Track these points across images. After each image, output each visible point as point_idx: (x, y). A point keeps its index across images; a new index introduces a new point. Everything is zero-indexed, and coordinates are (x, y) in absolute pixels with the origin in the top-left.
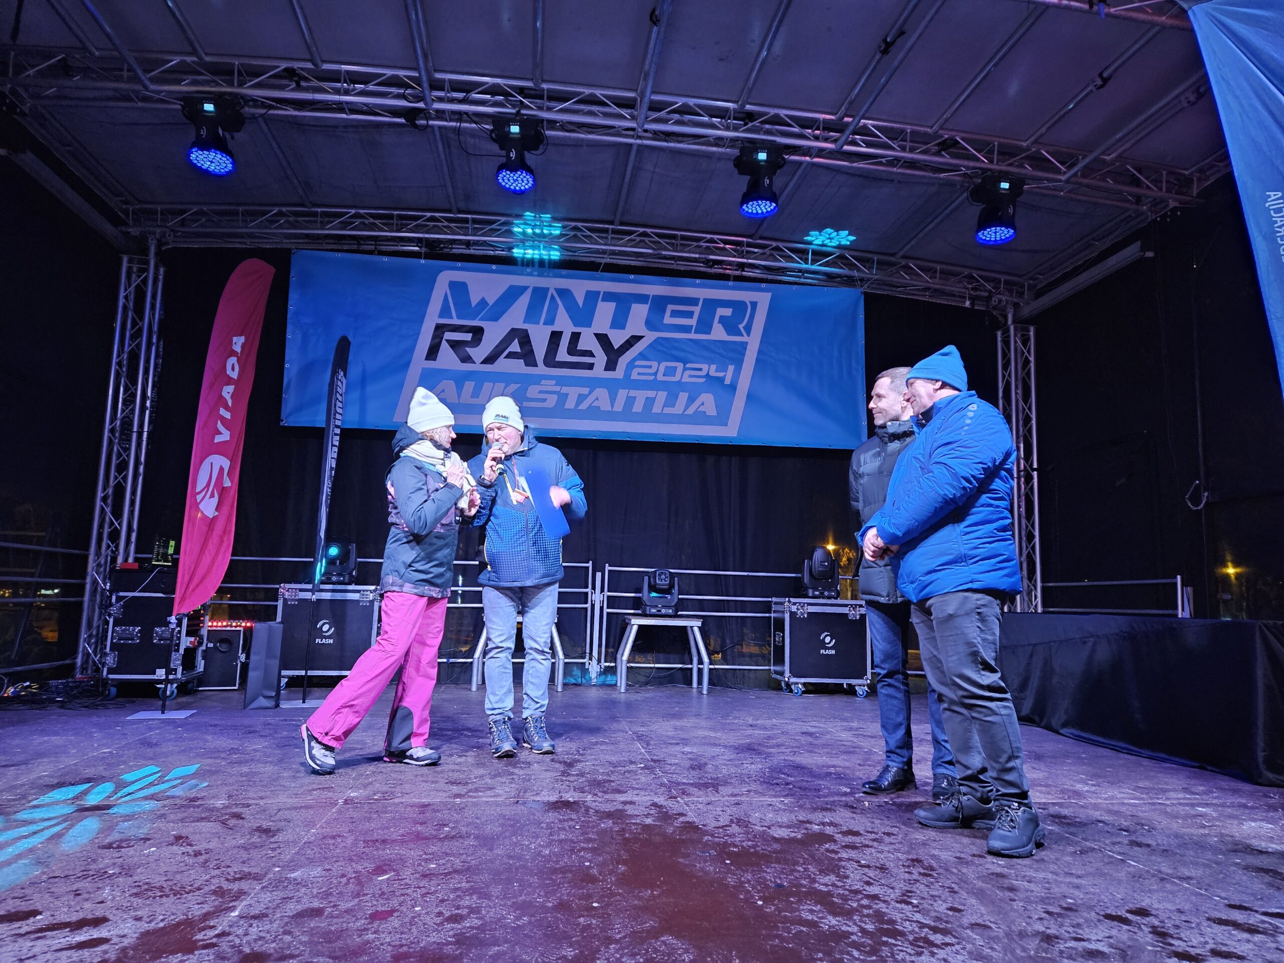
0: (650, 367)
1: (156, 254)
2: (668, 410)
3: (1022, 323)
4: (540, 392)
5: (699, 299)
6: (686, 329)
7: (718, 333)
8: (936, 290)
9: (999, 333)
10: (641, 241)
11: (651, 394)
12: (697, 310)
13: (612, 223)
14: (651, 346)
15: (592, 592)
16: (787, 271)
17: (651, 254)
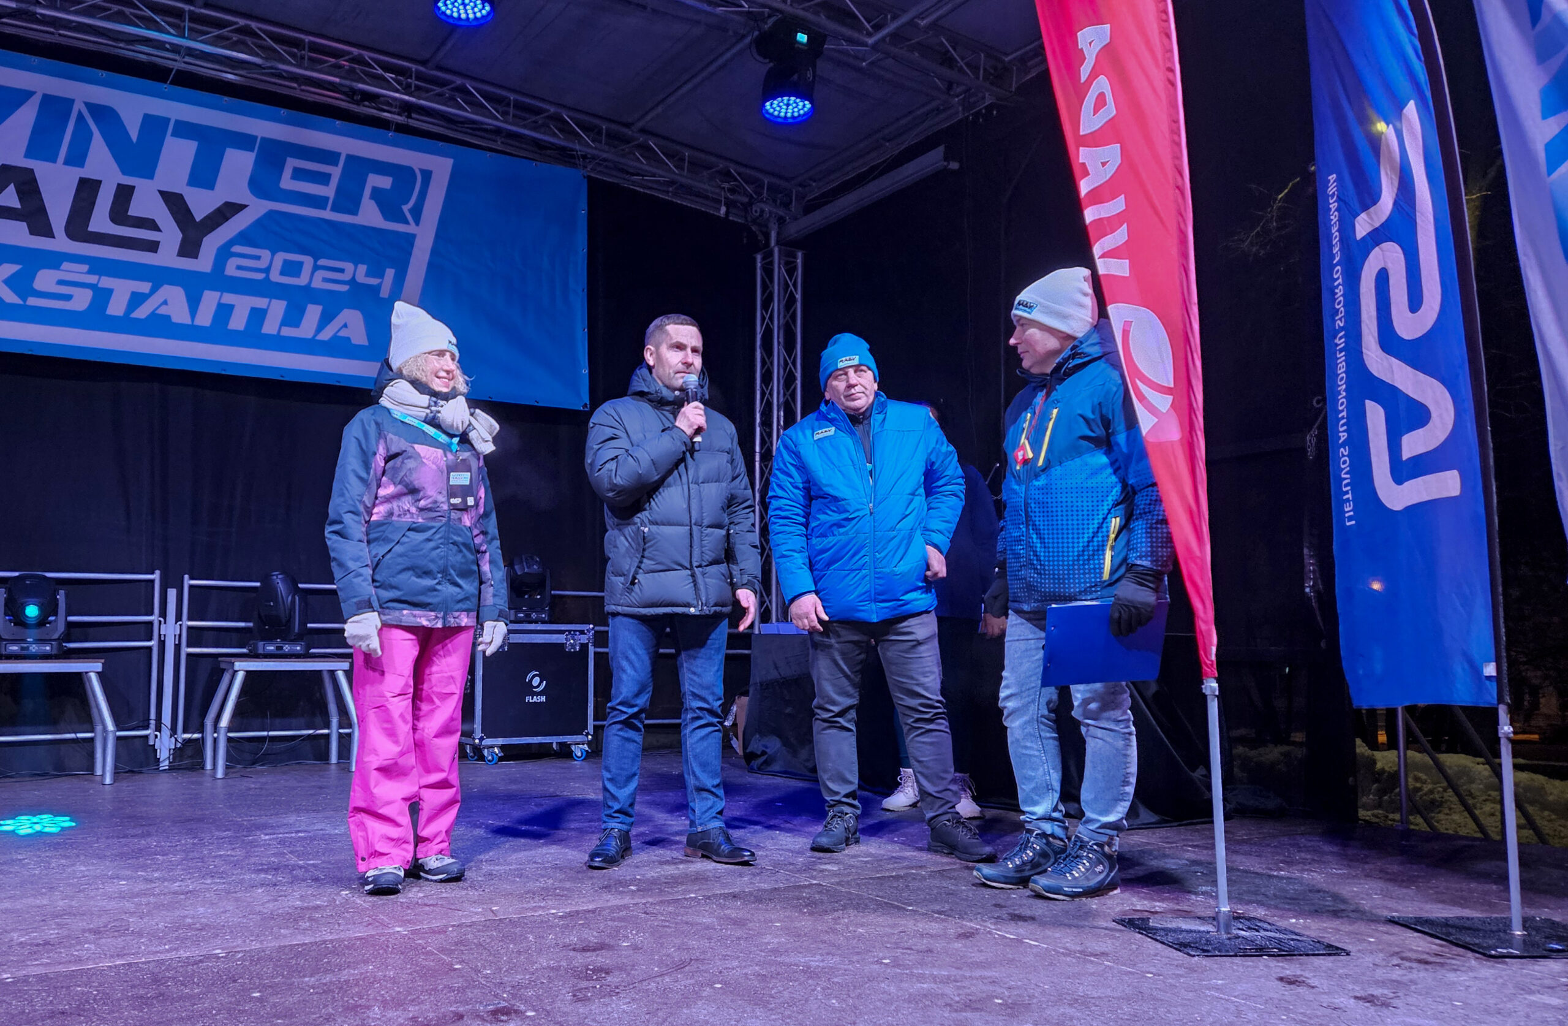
2: (287, 332)
3: (788, 247)
4: (60, 283)
5: (339, 155)
6: (318, 202)
7: (369, 215)
8: (682, 186)
9: (759, 258)
10: (239, 41)
11: (260, 303)
12: (336, 172)
14: (259, 223)
15: (160, 622)
16: (476, 128)
17: (259, 66)
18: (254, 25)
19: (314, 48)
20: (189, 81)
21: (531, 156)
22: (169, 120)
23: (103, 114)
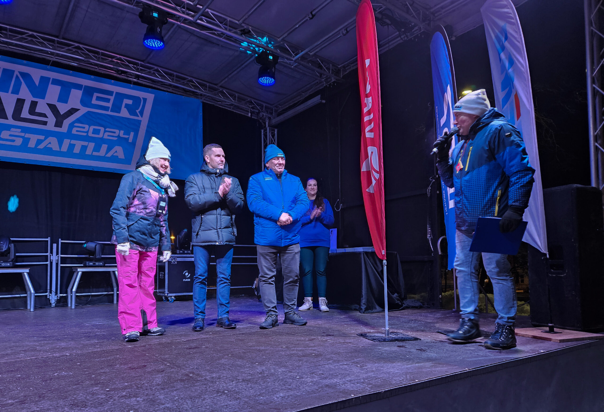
0: (84, 128)
2: (95, 153)
3: (272, 127)
4: (10, 135)
5: (113, 92)
6: (106, 108)
8: (236, 106)
9: (263, 130)
10: (76, 51)
11: (85, 143)
12: (112, 98)
13: (57, 37)
14: (84, 115)
15: (50, 255)
16: (163, 84)
17: (83, 60)
18: (81, 46)
19: (103, 54)
20: (57, 65)
21: (181, 93)
22: (50, 78)
23: (25, 76)
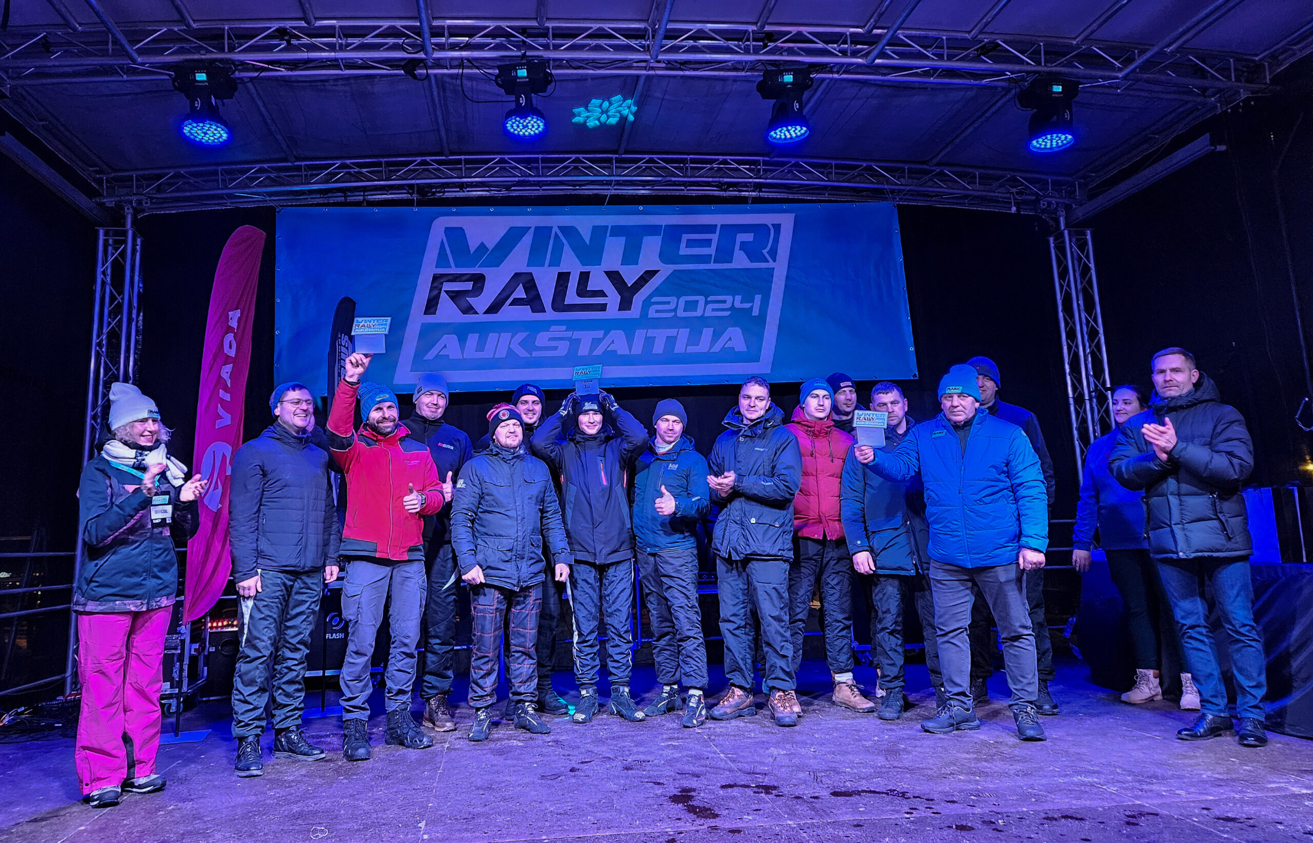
0: (669, 303)
1: (133, 223)
2: (692, 349)
3: (1077, 228)
4: (550, 339)
5: (716, 226)
6: (705, 259)
7: (740, 261)
8: (978, 197)
9: (1051, 239)
10: (647, 169)
11: (672, 332)
13: (615, 152)
14: (667, 280)
16: (808, 189)
17: (660, 181)
18: (656, 157)
19: (694, 162)
